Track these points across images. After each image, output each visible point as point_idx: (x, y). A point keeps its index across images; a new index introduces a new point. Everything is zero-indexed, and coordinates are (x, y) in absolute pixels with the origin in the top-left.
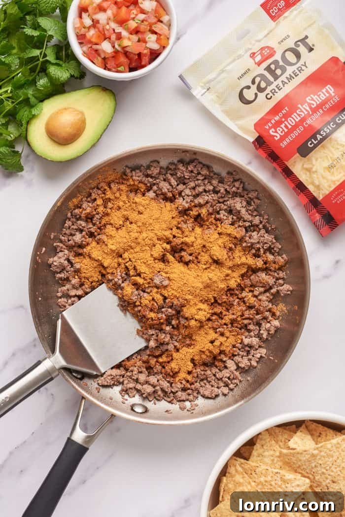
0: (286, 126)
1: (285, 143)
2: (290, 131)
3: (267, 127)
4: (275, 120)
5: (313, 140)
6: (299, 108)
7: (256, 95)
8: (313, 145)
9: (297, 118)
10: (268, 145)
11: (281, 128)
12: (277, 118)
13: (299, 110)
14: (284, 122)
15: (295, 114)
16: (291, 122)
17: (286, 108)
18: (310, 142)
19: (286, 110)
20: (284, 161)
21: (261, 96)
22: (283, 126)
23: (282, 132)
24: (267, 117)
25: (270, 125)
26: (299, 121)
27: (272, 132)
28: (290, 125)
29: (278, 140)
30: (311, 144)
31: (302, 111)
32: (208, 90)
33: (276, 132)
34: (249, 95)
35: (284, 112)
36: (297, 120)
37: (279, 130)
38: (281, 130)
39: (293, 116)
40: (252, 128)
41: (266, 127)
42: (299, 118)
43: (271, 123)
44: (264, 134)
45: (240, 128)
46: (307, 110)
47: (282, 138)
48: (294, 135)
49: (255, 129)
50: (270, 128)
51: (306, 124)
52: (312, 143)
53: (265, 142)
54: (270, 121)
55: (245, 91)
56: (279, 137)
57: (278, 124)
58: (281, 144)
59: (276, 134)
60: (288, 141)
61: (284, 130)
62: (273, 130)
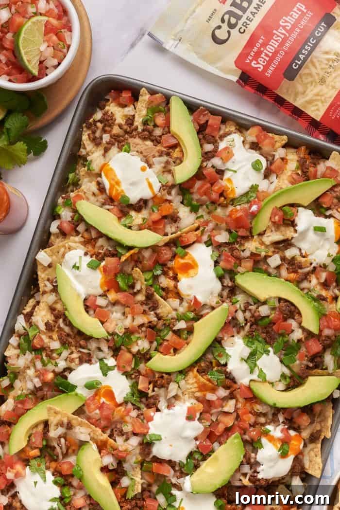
0: (267, 55)
1: (270, 72)
2: (272, 59)
3: (248, 61)
4: (254, 52)
5: (297, 61)
6: (275, 34)
7: (229, 32)
8: (298, 66)
9: (276, 44)
10: (253, 79)
11: (262, 58)
12: (255, 49)
13: (275, 36)
14: (263, 51)
15: (272, 41)
16: (270, 49)
17: (262, 37)
18: (294, 64)
19: (262, 39)
20: (274, 91)
21: (234, 32)
22: (263, 56)
23: (264, 62)
24: (245, 52)
25: (250, 58)
26: (278, 46)
27: (254, 64)
28: (271, 52)
29: (262, 70)
30: (295, 66)
31: (278, 36)
32: (180, 40)
33: (258, 63)
34: (221, 34)
35: (261, 41)
36: (276, 46)
37: (261, 60)
38: (263, 60)
39: (271, 43)
40: (234, 67)
41: (246, 61)
42: (277, 44)
43: (251, 55)
44: (247, 68)
45: (222, 70)
46: (283, 34)
47: (266, 68)
48: (276, 62)
49: (237, 66)
50: (251, 61)
51: (286, 47)
52: (297, 64)
53: (249, 77)
54: (249, 54)
55: (217, 32)
56: (262, 67)
57: (258, 54)
58: (266, 74)
59: (258, 65)
60: (272, 69)
61: (265, 59)
62: (254, 62)
